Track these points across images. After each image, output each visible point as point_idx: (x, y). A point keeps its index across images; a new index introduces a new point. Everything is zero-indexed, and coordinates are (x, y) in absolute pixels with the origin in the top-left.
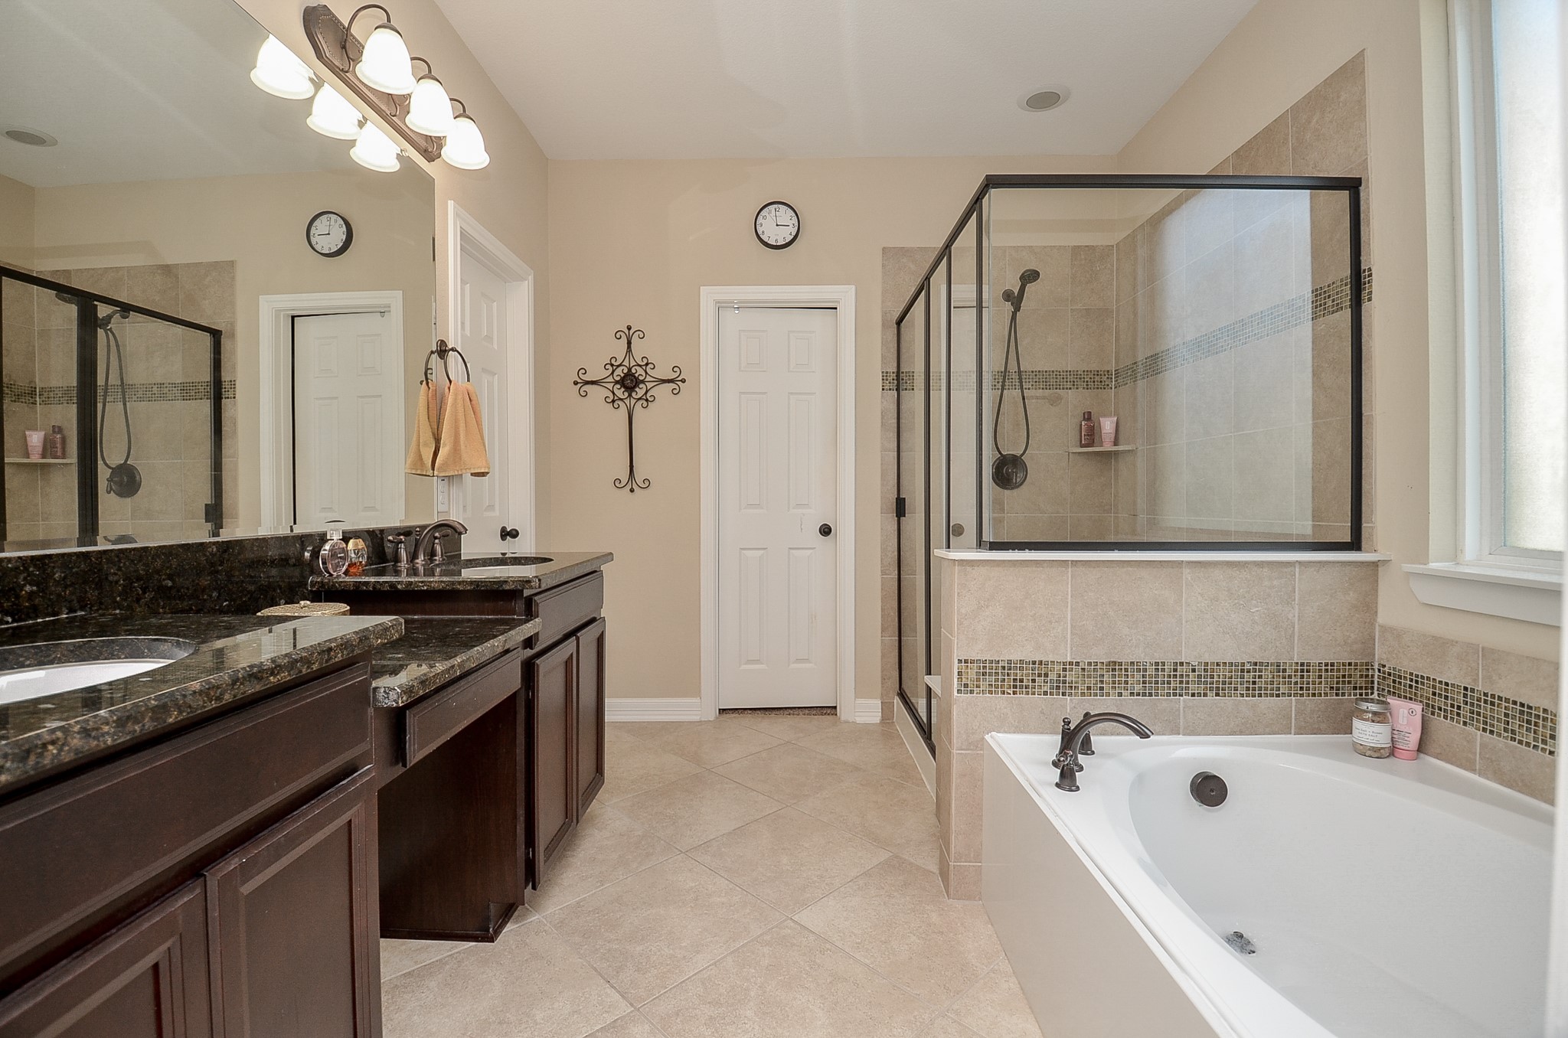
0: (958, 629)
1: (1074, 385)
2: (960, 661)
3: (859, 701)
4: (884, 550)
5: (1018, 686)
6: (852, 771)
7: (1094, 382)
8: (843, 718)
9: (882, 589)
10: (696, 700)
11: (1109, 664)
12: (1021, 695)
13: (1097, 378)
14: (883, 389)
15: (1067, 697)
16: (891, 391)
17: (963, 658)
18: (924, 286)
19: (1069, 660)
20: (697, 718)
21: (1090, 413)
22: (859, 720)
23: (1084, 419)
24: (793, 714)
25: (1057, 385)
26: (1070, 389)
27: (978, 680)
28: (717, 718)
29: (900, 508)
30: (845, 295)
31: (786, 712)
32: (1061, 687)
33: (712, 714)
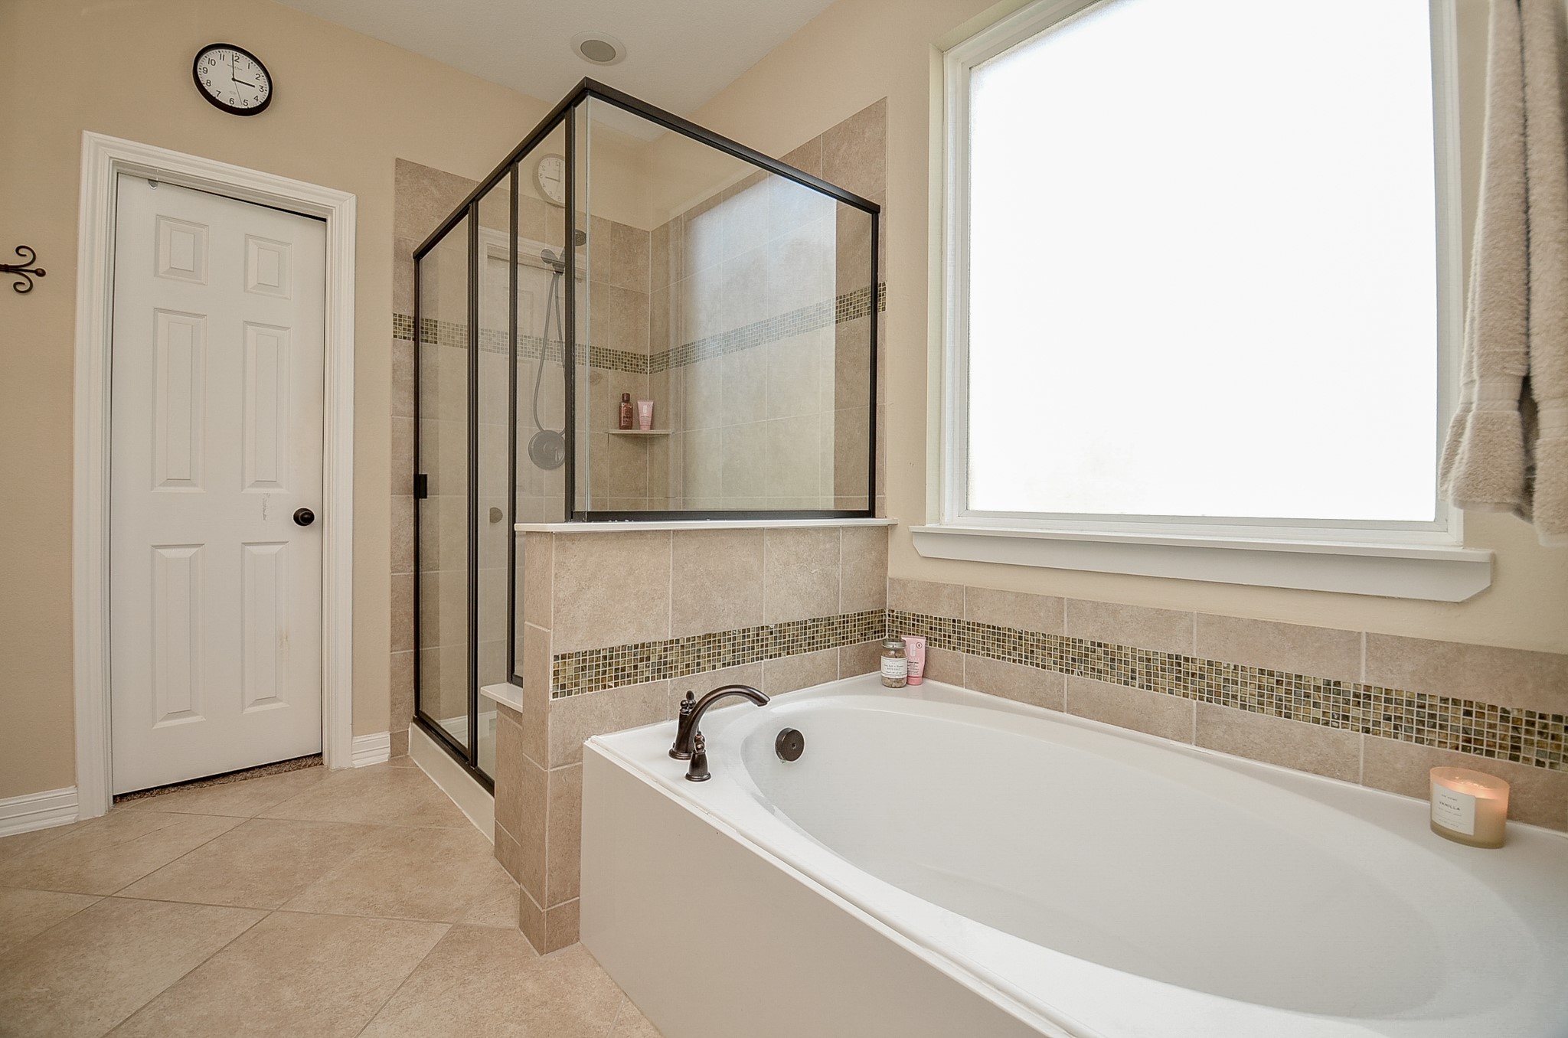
0: (555, 618)
1: (613, 365)
2: (556, 658)
3: (358, 739)
4: (395, 541)
5: (621, 676)
6: (364, 834)
7: (632, 364)
8: (334, 766)
9: (392, 591)
10: (70, 790)
11: (705, 637)
12: (623, 686)
13: (634, 362)
14: (395, 336)
15: (668, 679)
16: (407, 340)
17: (559, 653)
18: (468, 209)
19: (670, 638)
20: (69, 819)
21: (628, 395)
22: (359, 763)
23: (623, 401)
24: (252, 777)
25: (597, 362)
26: (610, 368)
27: (577, 676)
28: (110, 811)
29: (420, 487)
30: (343, 209)
31: (238, 776)
32: (663, 669)
33: (98, 805)
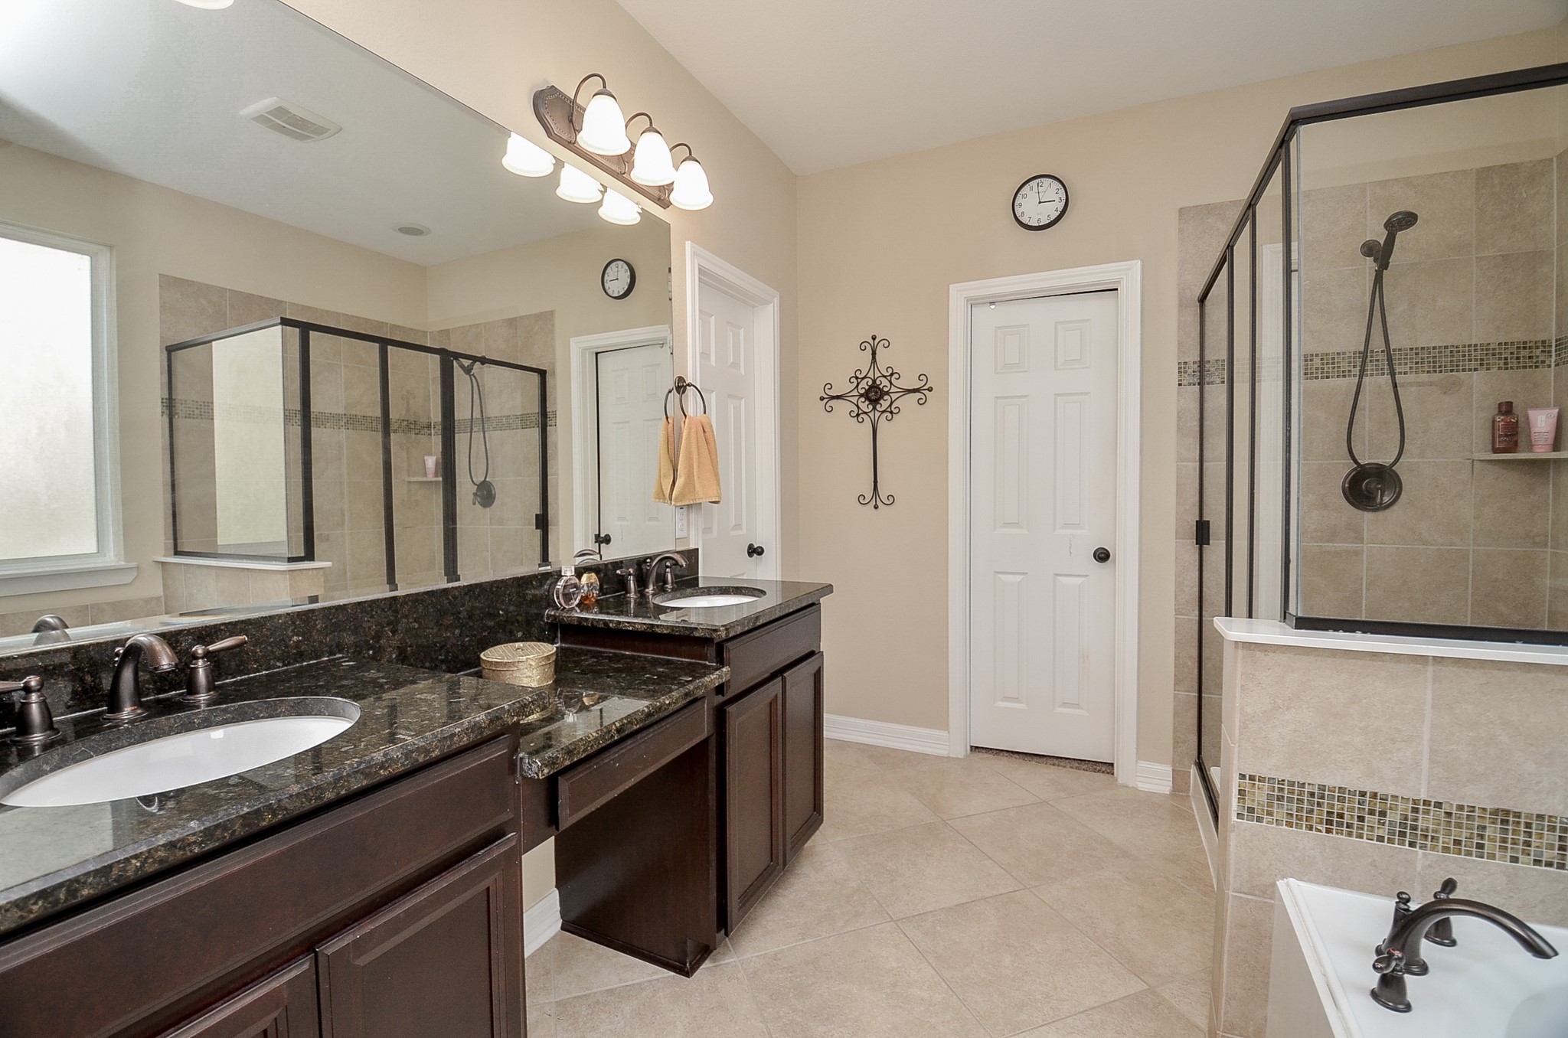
0: (1241, 734)
1: (1482, 365)
2: (1243, 776)
3: (1143, 764)
4: (1179, 585)
5: (1333, 822)
6: (1117, 857)
7: (1518, 358)
8: (1120, 781)
9: (1176, 632)
10: (944, 733)
11: (1496, 812)
12: (1339, 836)
13: (1523, 353)
14: (1180, 385)
15: (1417, 849)
16: (1192, 387)
17: (1248, 773)
18: (1227, 257)
19: (1423, 796)
20: (944, 753)
21: (1511, 403)
22: (1142, 786)
23: (1500, 413)
24: (1059, 766)
25: (1452, 366)
26: (1476, 370)
27: (1270, 805)
28: (967, 756)
29: (1202, 533)
30: (1129, 275)
31: (1050, 761)
32: (1408, 832)
33: (960, 751)
